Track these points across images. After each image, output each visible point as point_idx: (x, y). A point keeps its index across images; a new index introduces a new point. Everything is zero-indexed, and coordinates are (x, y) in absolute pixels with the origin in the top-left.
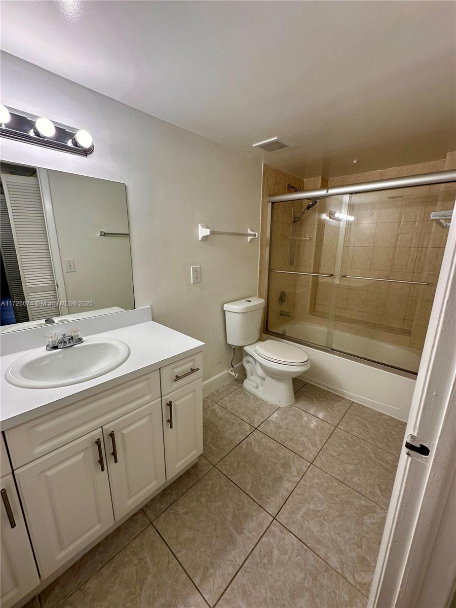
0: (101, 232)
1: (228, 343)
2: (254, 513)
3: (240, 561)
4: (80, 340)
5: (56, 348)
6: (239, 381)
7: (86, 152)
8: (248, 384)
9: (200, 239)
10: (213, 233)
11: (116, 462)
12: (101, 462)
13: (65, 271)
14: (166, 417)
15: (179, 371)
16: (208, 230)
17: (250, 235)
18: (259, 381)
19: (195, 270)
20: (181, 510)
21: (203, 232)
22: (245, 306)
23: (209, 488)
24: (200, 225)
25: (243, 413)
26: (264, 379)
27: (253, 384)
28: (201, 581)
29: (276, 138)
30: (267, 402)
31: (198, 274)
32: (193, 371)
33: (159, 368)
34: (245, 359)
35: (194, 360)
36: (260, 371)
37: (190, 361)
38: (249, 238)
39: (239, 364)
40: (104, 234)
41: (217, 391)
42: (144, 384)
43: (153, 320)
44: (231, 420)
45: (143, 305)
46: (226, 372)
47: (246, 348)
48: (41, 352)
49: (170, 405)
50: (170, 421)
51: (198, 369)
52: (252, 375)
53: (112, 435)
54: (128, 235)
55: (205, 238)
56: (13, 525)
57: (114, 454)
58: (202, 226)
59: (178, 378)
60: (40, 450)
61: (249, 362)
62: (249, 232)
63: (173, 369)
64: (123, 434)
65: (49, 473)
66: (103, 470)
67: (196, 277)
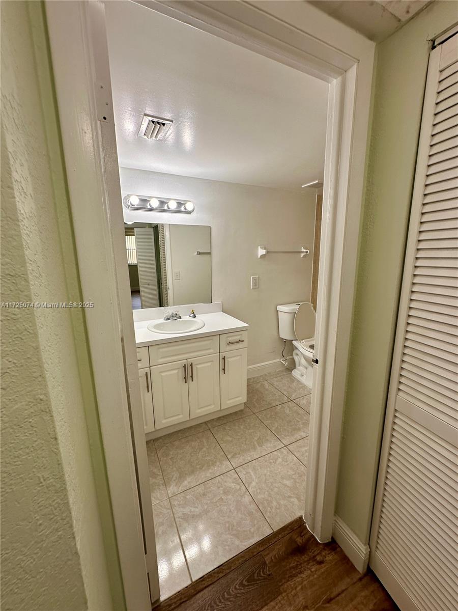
0: (198, 252)
1: (280, 336)
2: (272, 441)
3: (256, 457)
4: (181, 318)
5: (168, 319)
6: (289, 370)
7: (190, 213)
8: (296, 373)
9: (259, 257)
10: (268, 252)
11: (192, 381)
12: (185, 378)
13: (174, 279)
14: (222, 367)
15: (232, 339)
16: (265, 251)
17: (303, 252)
18: (304, 370)
19: (254, 279)
20: (227, 428)
21: (261, 252)
22: (293, 308)
23: (247, 423)
24: (259, 247)
25: (285, 390)
26: (307, 368)
27: (299, 372)
28: (232, 457)
29: (317, 182)
30: (307, 387)
31: (256, 283)
32: (240, 341)
33: (219, 334)
34: (295, 352)
35: (241, 335)
36: (303, 361)
37: (239, 335)
38: (302, 255)
39: (291, 357)
40: (199, 253)
41: (269, 373)
42: (209, 342)
43: (223, 312)
44: (274, 392)
45: (217, 301)
46: (277, 360)
47: (294, 342)
48: (162, 321)
49: (224, 358)
50: (224, 369)
51: (244, 341)
52: (300, 365)
53: (191, 365)
54: (210, 253)
55: (263, 256)
56: (148, 391)
57: (192, 377)
58: (261, 248)
59: (230, 343)
60: (161, 361)
61: (297, 355)
62: (303, 250)
63: (228, 337)
64: (197, 368)
65: (163, 374)
66: (186, 382)
67: (255, 284)
